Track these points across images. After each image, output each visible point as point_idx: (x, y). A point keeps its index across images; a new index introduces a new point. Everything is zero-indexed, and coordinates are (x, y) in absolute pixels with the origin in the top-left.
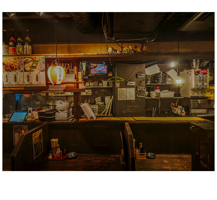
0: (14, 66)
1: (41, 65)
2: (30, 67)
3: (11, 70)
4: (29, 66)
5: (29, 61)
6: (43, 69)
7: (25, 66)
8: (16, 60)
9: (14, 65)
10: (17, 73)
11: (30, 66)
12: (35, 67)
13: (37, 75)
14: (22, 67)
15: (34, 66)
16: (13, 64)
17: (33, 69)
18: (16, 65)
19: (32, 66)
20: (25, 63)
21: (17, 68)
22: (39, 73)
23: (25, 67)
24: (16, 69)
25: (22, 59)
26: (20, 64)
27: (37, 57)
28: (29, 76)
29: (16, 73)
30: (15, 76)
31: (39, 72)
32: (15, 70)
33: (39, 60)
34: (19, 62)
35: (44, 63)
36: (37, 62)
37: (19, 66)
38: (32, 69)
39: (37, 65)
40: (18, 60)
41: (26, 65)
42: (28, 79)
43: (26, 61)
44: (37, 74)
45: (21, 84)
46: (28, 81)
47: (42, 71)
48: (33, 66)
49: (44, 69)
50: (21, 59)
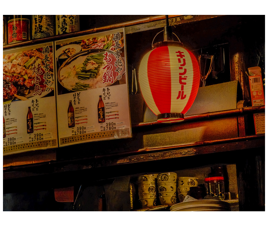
0: (24, 80)
1: (113, 63)
2: (77, 74)
3: (18, 94)
4: (73, 74)
5: (73, 54)
6: (119, 77)
7: (61, 75)
8: (31, 57)
9: (26, 77)
10: (35, 103)
11: (79, 70)
12: (93, 74)
13: (101, 101)
14: (51, 80)
15: (89, 71)
16: (23, 74)
17: (86, 82)
18: (33, 76)
19: (83, 71)
20: (60, 62)
21: (34, 85)
22: (106, 91)
23: (61, 78)
24: (32, 88)
25: (51, 51)
26: (44, 69)
27: (101, 37)
28: (74, 106)
29: (33, 101)
30: (30, 112)
31: (106, 88)
32: (29, 93)
33: (106, 47)
34: (43, 62)
35: (123, 55)
36: (100, 55)
37: (42, 76)
38: (82, 82)
39: (102, 63)
40: (38, 58)
41: (64, 71)
42: (73, 118)
43: (63, 57)
44: (101, 96)
45: (47, 141)
46: (72, 126)
47: (117, 83)
48: (88, 68)
49: (123, 75)
50: (46, 51)
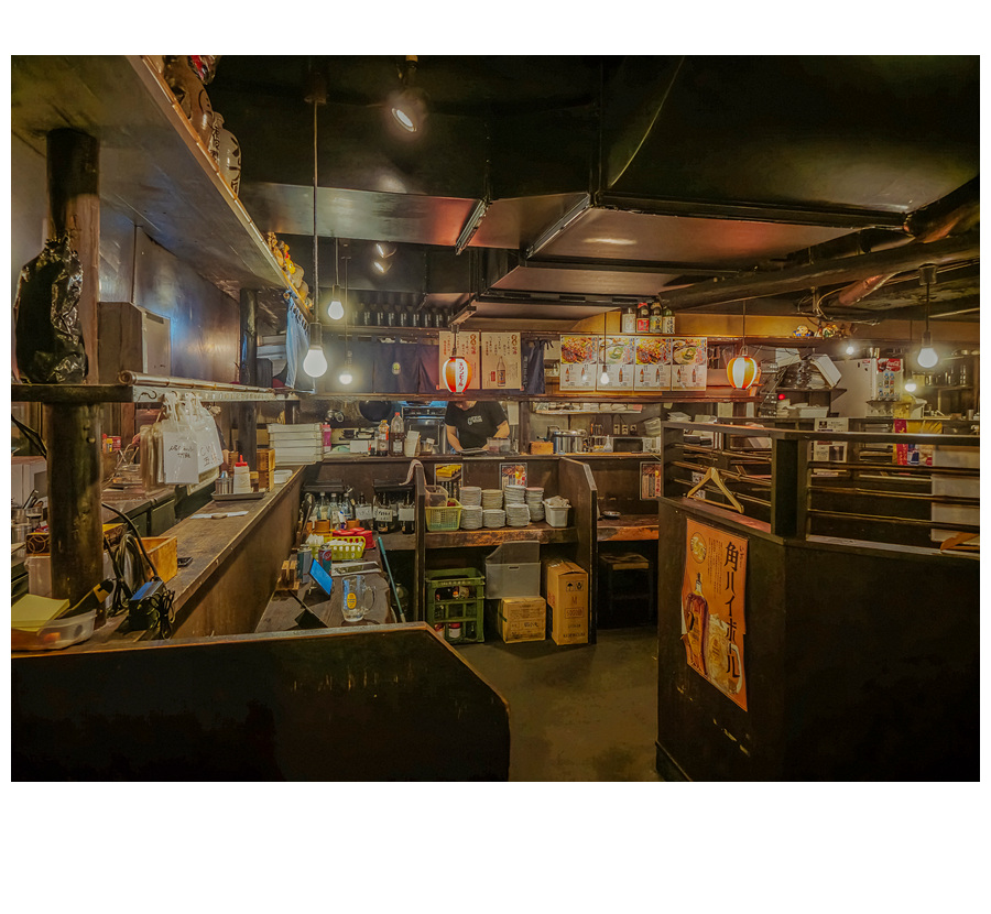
0: (655, 354)
4: (681, 355)
5: (681, 345)
11: (684, 354)
12: (691, 357)
15: (689, 356)
18: (660, 352)
23: (675, 357)
24: (660, 359)
26: (666, 350)
27: (695, 339)
32: (658, 361)
33: (698, 345)
34: (665, 347)
36: (694, 349)
37: (665, 354)
38: (685, 361)
39: (695, 353)
41: (676, 353)
43: (676, 346)
